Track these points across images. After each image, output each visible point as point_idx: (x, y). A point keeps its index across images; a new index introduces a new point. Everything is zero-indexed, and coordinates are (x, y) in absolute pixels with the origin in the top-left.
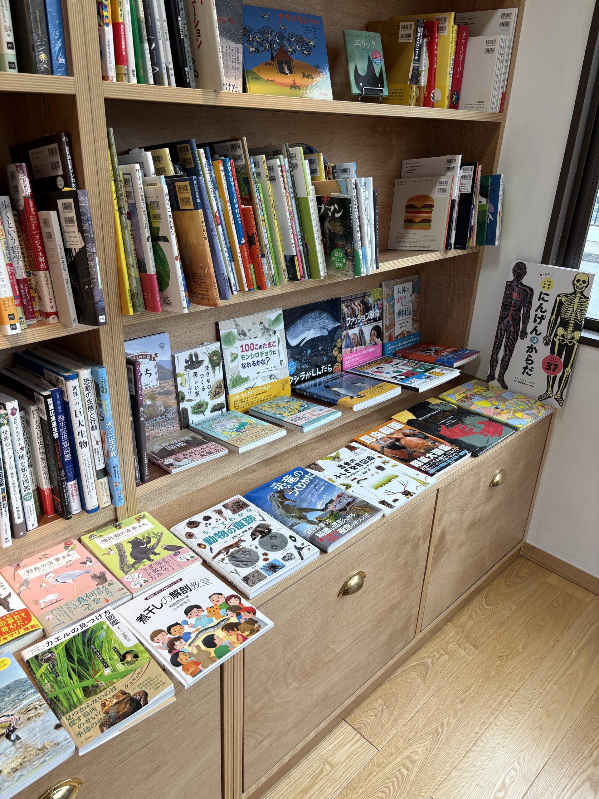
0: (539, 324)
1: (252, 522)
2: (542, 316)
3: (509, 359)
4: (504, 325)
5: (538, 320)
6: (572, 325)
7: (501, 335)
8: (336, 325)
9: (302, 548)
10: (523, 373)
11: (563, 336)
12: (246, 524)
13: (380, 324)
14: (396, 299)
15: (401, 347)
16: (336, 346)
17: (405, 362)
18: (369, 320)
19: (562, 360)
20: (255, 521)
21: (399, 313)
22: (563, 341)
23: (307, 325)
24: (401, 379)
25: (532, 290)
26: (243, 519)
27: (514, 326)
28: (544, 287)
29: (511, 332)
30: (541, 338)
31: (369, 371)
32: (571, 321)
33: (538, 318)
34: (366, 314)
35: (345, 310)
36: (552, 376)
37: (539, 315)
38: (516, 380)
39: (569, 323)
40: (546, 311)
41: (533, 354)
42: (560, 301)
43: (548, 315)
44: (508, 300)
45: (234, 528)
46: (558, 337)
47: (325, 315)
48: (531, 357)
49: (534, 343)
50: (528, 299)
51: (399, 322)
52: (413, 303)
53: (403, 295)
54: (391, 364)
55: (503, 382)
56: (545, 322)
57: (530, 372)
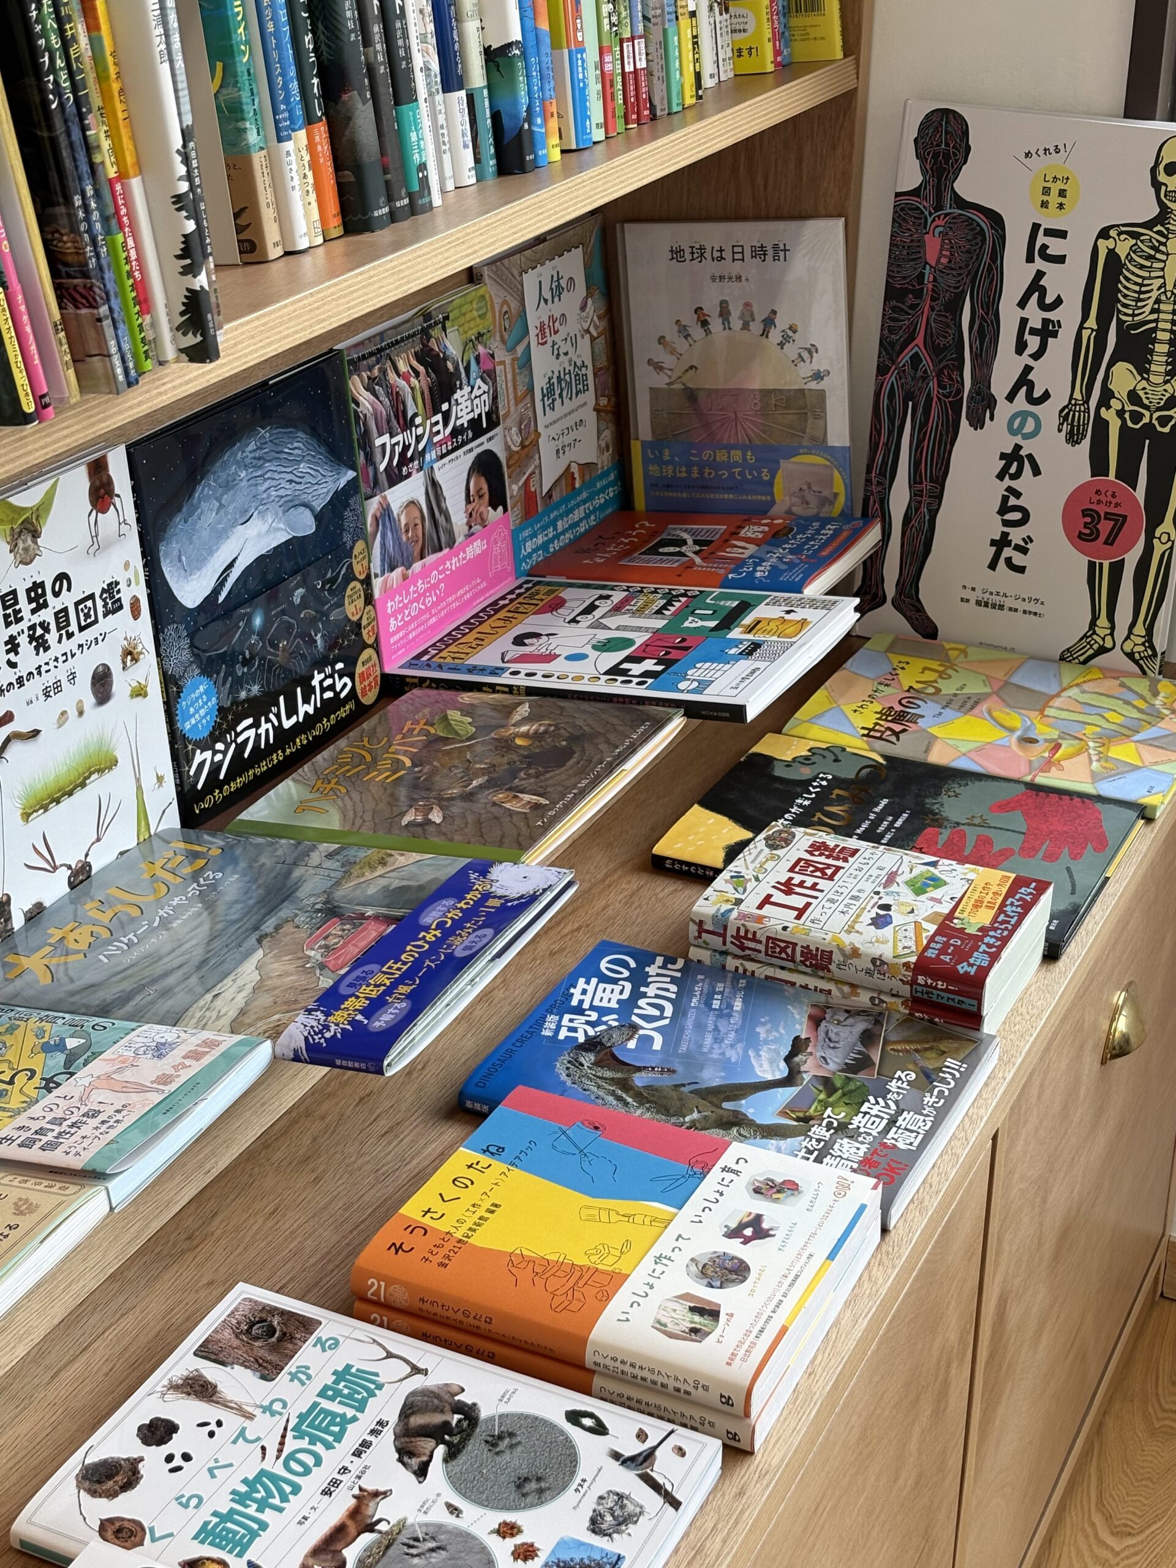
0: (1036, 356)
1: (372, 1394)
2: (1046, 322)
3: (933, 514)
4: (902, 373)
5: (1034, 343)
6: (1165, 348)
7: (892, 421)
8: (342, 482)
9: (649, 1456)
10: (993, 566)
11: (1133, 397)
12: (350, 1413)
13: (494, 443)
14: (533, 332)
15: (569, 535)
16: (350, 577)
17: (618, 596)
18: (456, 432)
19: (1140, 493)
20: (380, 1387)
21: (549, 392)
22: (1136, 417)
23: (236, 500)
24: (647, 674)
25: (996, 219)
26: (322, 1394)
27: (939, 375)
28: (1044, 204)
29: (929, 399)
30: (1049, 413)
31: (487, 656)
32: (1161, 335)
33: (1033, 332)
34: (445, 407)
35: (366, 402)
36: (1106, 564)
37: (1035, 323)
38: (968, 594)
39: (1154, 341)
40: (1058, 301)
41: (1025, 482)
42: (1112, 254)
43: (1069, 316)
44: (909, 270)
45: (304, 1443)
46: (1115, 404)
47: (298, 444)
48: (1018, 495)
49: (1026, 437)
50: (986, 259)
51: (554, 431)
52: (593, 339)
53: (556, 308)
54: (566, 612)
55: (919, 608)
56: (1061, 348)
57: (1018, 559)
